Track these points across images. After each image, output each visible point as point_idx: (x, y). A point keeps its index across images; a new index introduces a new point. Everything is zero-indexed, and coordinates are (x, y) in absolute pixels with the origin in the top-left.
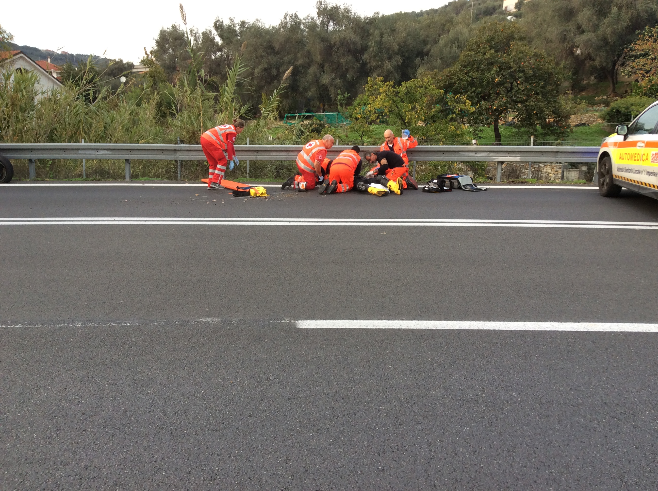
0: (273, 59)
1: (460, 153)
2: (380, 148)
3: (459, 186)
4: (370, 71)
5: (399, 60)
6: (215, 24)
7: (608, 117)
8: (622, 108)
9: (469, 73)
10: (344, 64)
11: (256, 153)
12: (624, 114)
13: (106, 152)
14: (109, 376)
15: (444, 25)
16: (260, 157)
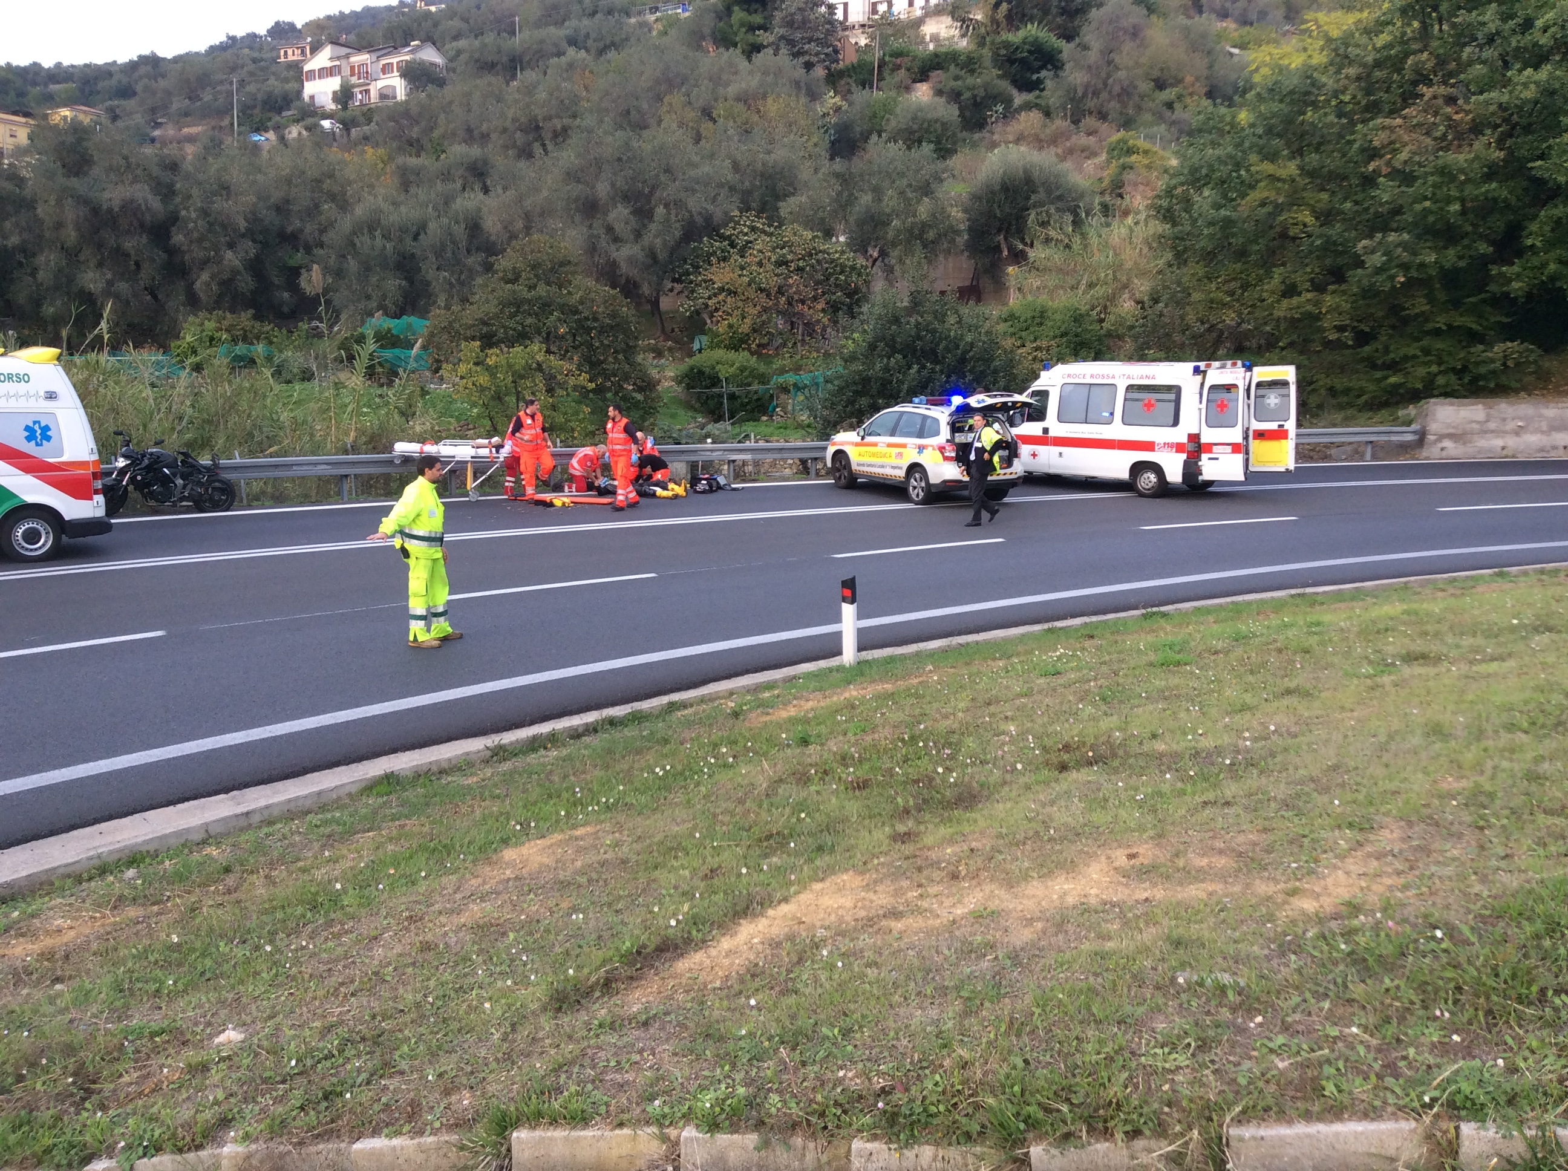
1: (698, 452)
8: (705, 367)
12: (710, 377)
15: (318, 182)
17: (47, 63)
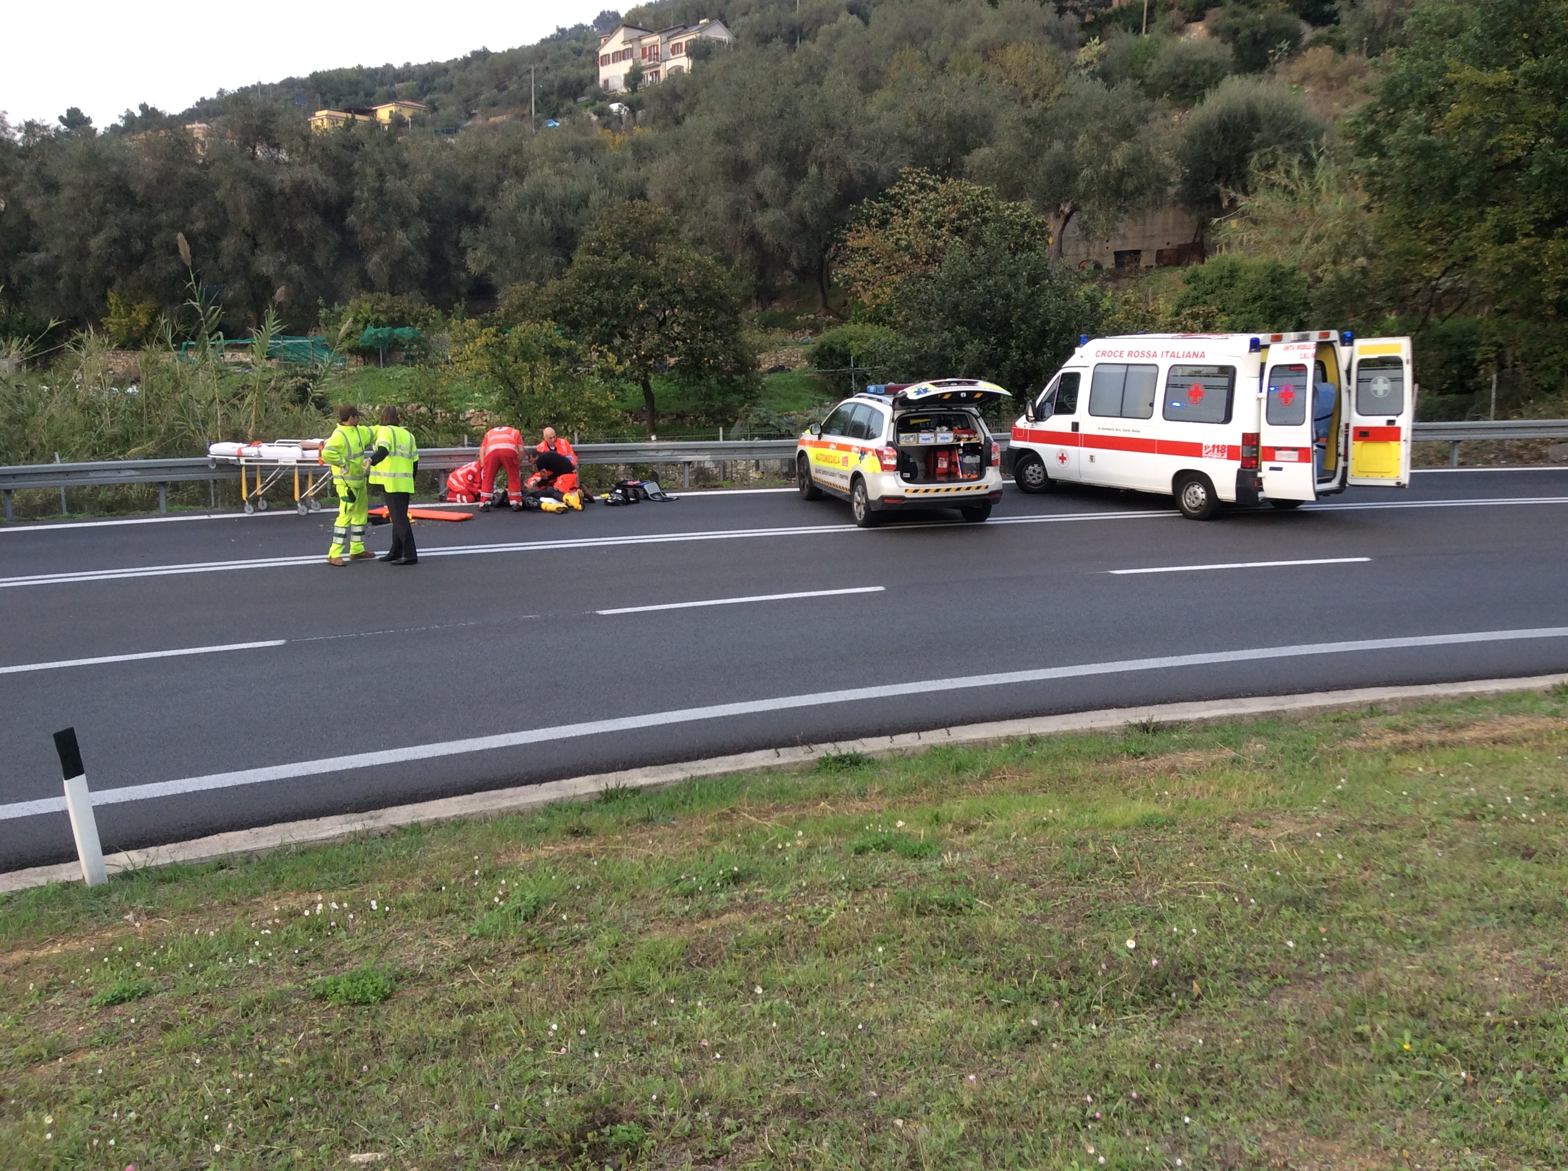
1: (638, 452)
3: (646, 495)
5: (424, 228)
7: (817, 359)
8: (836, 344)
9: (594, 291)
12: (840, 355)
17: (398, 64)
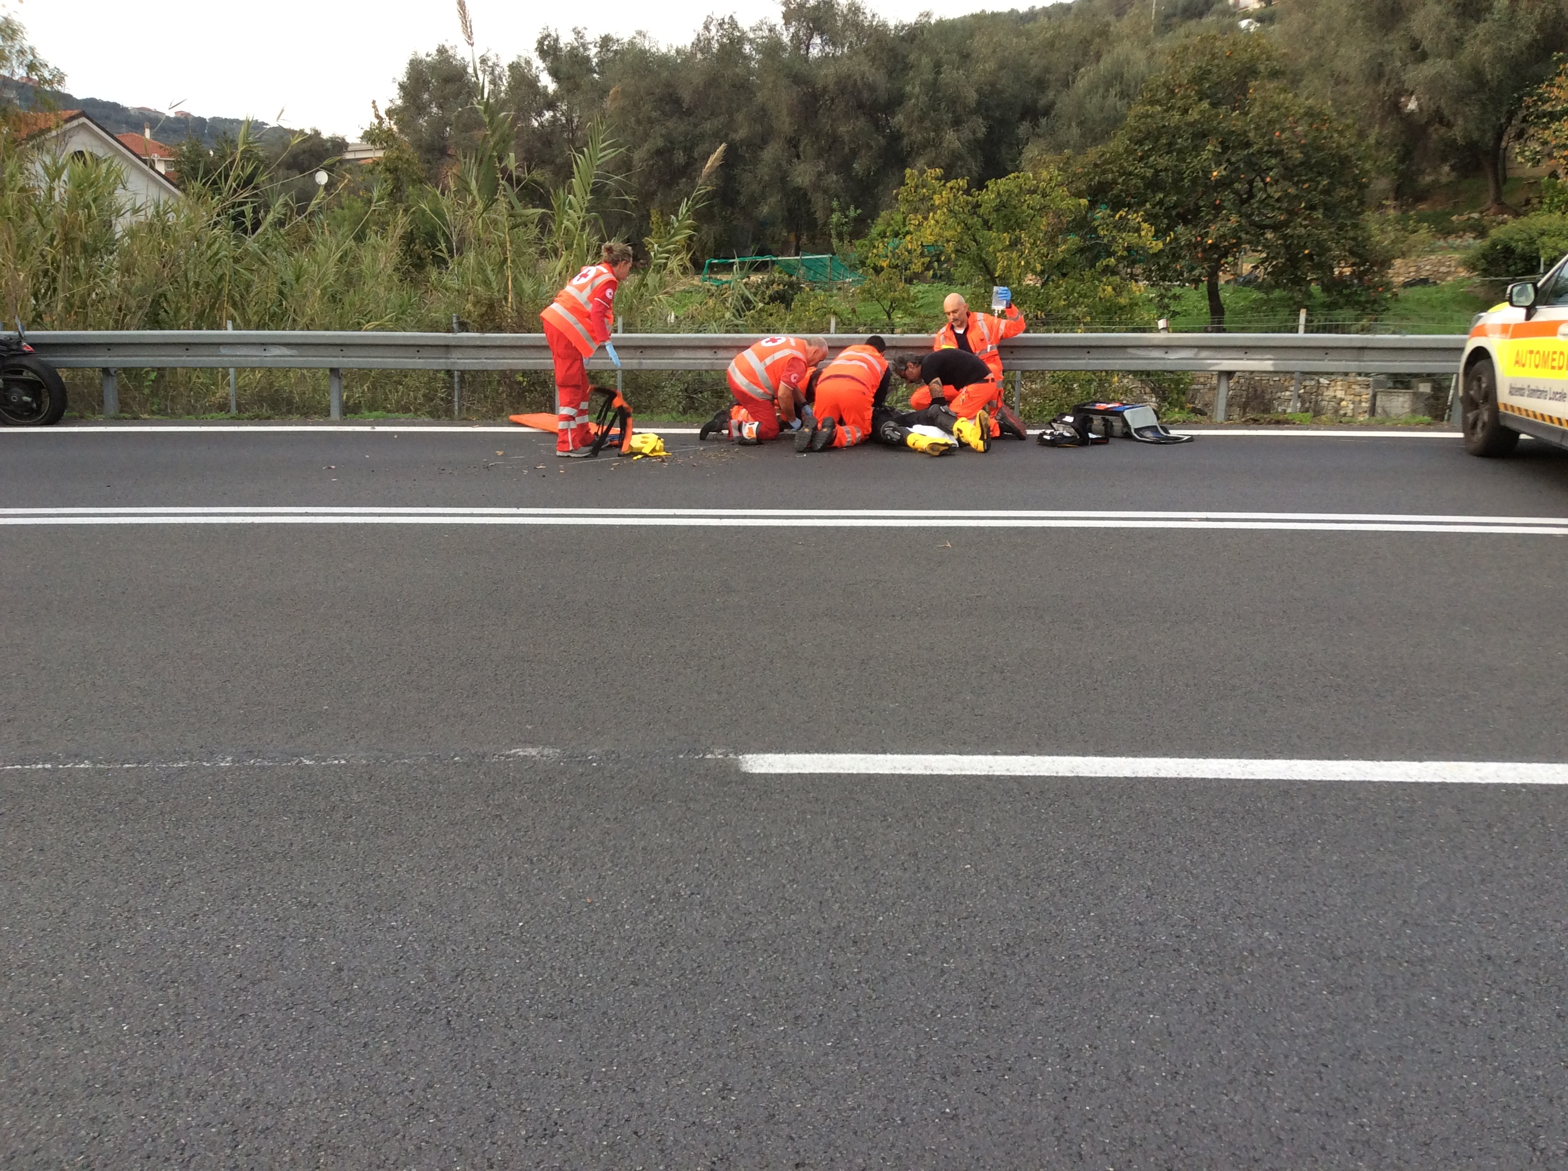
0: (677, 127)
1: (1129, 350)
2: (934, 339)
3: (1125, 430)
4: (909, 153)
5: (978, 127)
6: (541, 43)
7: (1482, 264)
8: (1517, 241)
9: (1149, 157)
10: (847, 138)
11: (638, 354)
12: (1523, 257)
13: (285, 351)
14: (299, 885)
15: (1086, 43)
16: (649, 363)
